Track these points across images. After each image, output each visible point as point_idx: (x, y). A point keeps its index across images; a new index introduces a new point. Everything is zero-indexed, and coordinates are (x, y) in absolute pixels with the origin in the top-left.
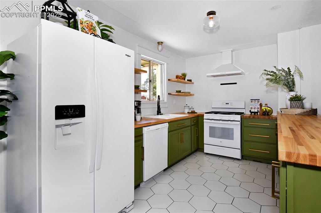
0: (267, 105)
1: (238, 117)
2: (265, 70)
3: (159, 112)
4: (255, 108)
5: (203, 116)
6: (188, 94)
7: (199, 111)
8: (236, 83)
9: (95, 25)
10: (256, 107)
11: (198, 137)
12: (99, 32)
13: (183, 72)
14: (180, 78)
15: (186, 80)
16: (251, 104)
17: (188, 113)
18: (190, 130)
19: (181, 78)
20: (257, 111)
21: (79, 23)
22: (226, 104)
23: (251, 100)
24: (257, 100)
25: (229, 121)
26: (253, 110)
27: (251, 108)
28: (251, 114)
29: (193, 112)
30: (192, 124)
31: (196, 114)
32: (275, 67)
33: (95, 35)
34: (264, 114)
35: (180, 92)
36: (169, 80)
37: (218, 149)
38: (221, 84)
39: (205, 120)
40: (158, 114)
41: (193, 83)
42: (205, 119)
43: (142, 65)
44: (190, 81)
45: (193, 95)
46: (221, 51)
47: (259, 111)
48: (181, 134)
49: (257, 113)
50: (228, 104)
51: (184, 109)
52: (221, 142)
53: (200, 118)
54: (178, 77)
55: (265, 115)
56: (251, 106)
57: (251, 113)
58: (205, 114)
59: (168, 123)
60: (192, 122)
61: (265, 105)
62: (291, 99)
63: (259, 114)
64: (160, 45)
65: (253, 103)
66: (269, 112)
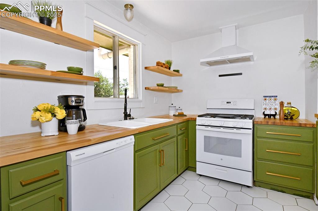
0: (290, 104)
1: (248, 123)
4: (270, 109)
5: (195, 120)
6: (174, 89)
7: (189, 113)
8: (241, 74)
10: (273, 108)
11: (187, 152)
13: (167, 59)
14: (162, 66)
15: (172, 69)
16: (265, 102)
17: (174, 115)
18: (176, 142)
19: (164, 66)
20: (274, 113)
22: (227, 103)
23: (264, 97)
24: (273, 97)
25: (235, 129)
26: (267, 112)
27: (265, 109)
28: (265, 118)
29: (181, 115)
30: (179, 132)
31: (185, 118)
34: (286, 117)
35: (162, 85)
36: (146, 68)
37: (217, 170)
38: (220, 76)
39: (197, 127)
40: (126, 118)
41: (181, 75)
42: (199, 125)
44: (178, 71)
45: (181, 91)
46: (220, 28)
47: (278, 113)
48: (160, 152)
49: (274, 115)
50: (230, 103)
51: (169, 110)
52: (222, 159)
53: (190, 123)
54: (159, 64)
55: (287, 119)
56: (264, 106)
57: (265, 115)
58: (198, 118)
59: (133, 136)
60: (179, 129)
61: (288, 104)
63: (277, 117)
64: (129, 11)
65: (267, 101)
66: (294, 115)
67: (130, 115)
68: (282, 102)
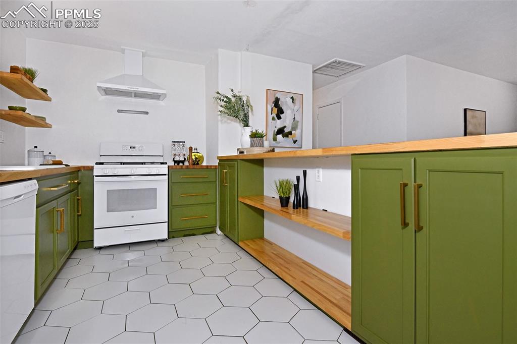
0: (197, 149)
1: (163, 169)
2: (218, 93)
4: (179, 155)
5: (91, 169)
6: (41, 121)
8: (147, 113)
10: (182, 154)
16: (174, 148)
19: (26, 77)
20: (183, 160)
22: (131, 148)
23: (173, 142)
24: (181, 142)
25: (149, 177)
26: (177, 159)
27: (175, 155)
28: (174, 165)
29: (59, 164)
32: (232, 90)
35: (23, 110)
38: (119, 111)
39: (95, 178)
41: (49, 100)
44: (45, 91)
45: (51, 126)
46: (122, 47)
47: (186, 159)
49: (183, 162)
50: (134, 147)
51: (29, 156)
52: (132, 217)
56: (174, 152)
57: (175, 162)
58: (96, 166)
59: (35, 181)
61: (195, 149)
63: (186, 163)
65: (176, 147)
66: (199, 161)
68: (191, 147)
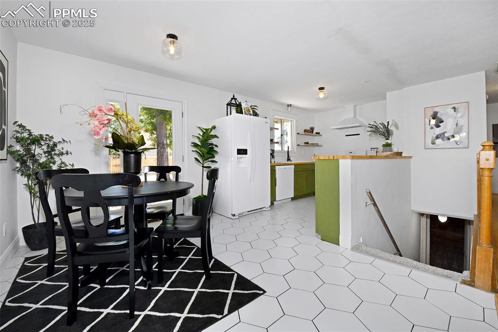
3: (289, 159)
6: (316, 145)
8: (359, 134)
9: (250, 108)
12: (251, 112)
13: (311, 126)
14: (307, 132)
15: (314, 132)
19: (309, 131)
21: (243, 109)
22: (350, 152)
23: (371, 148)
24: (376, 148)
33: (250, 115)
35: (307, 143)
36: (298, 134)
38: (346, 136)
40: (288, 161)
43: (275, 122)
44: (318, 133)
45: (322, 146)
46: (345, 106)
50: (352, 152)
56: (370, 154)
59: (294, 165)
62: (384, 146)
64: (289, 107)
65: (372, 151)
67: (290, 159)
